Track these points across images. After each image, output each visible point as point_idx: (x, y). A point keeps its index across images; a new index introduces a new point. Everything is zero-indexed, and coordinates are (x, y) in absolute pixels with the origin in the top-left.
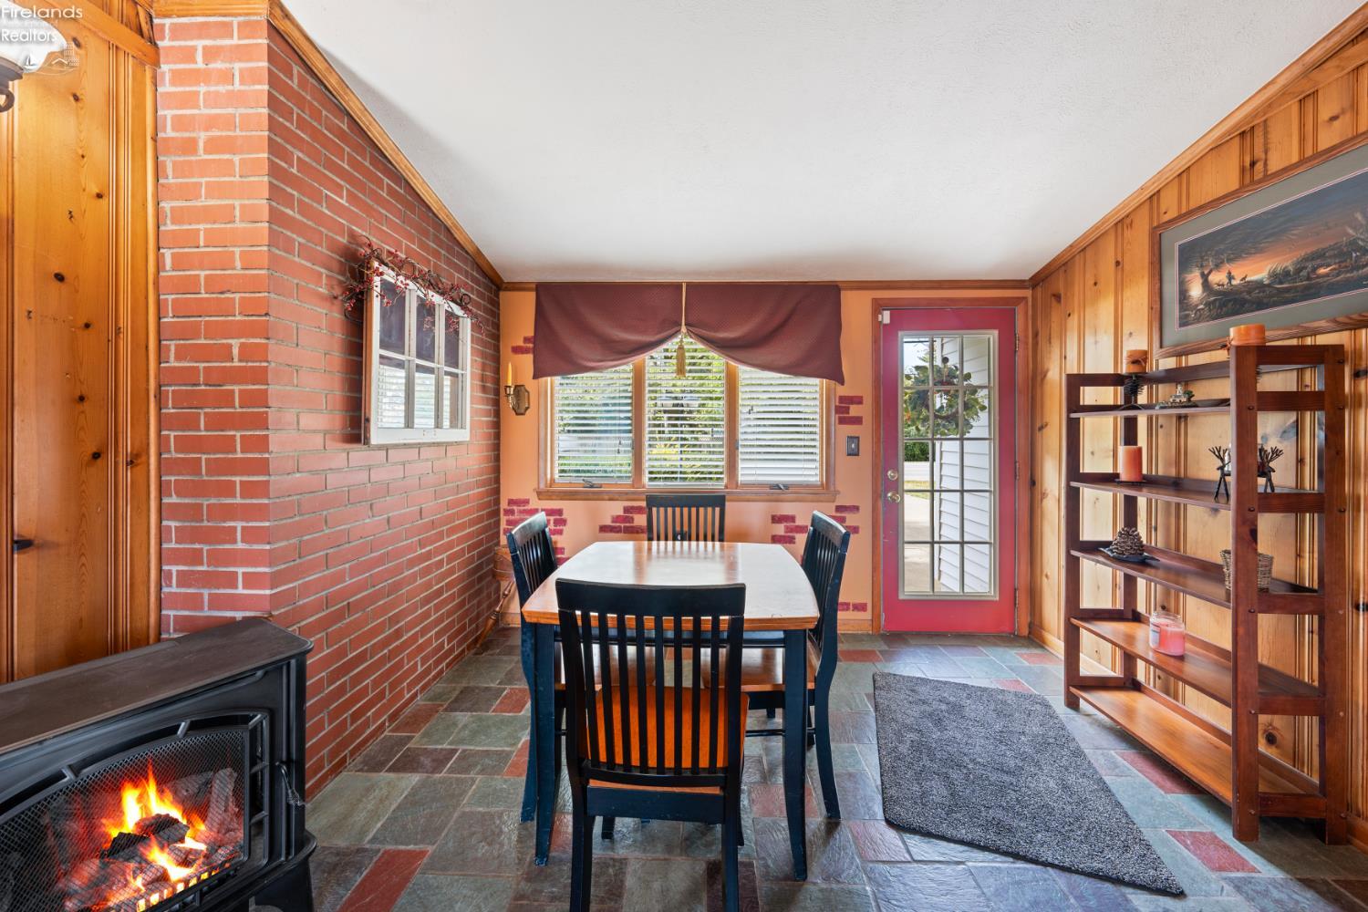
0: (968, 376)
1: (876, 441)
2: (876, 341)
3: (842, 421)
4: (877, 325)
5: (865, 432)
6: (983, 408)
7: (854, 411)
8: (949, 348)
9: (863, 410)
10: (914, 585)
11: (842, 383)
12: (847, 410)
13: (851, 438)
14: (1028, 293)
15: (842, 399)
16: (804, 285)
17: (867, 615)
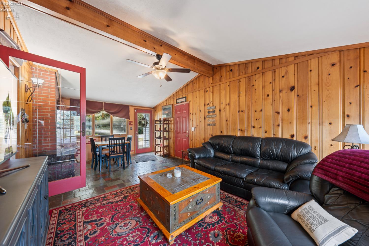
0: (146, 119)
1: (135, 128)
2: (134, 114)
3: (130, 125)
4: (134, 112)
5: (133, 126)
6: (148, 123)
7: (131, 123)
8: (144, 115)
9: (133, 123)
10: (140, 147)
11: (130, 119)
12: (130, 123)
13: (131, 127)
14: (153, 109)
15: (130, 122)
16: (124, 105)
17: (134, 152)
